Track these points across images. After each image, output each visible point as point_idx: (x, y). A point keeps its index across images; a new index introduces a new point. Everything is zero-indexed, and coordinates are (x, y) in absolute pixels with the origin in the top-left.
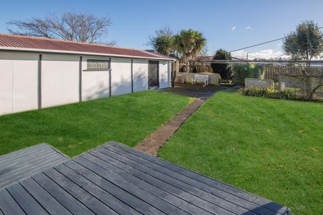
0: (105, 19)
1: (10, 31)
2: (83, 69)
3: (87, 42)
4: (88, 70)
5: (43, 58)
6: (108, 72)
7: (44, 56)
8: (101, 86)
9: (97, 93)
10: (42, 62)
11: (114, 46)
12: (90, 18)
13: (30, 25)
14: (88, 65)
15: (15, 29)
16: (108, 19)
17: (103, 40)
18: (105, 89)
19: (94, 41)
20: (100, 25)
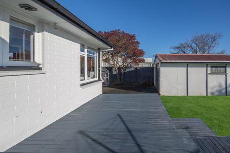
0: (217, 33)
1: (171, 52)
2: (208, 73)
3: (205, 54)
4: (211, 73)
5: (189, 66)
6: (225, 75)
7: (189, 65)
8: (220, 86)
9: (217, 91)
10: (188, 68)
11: (224, 54)
12: (208, 36)
13: (178, 48)
14: (211, 70)
15: (172, 51)
16: (219, 33)
17: (215, 50)
18: (223, 89)
19: (210, 52)
20: (214, 39)
